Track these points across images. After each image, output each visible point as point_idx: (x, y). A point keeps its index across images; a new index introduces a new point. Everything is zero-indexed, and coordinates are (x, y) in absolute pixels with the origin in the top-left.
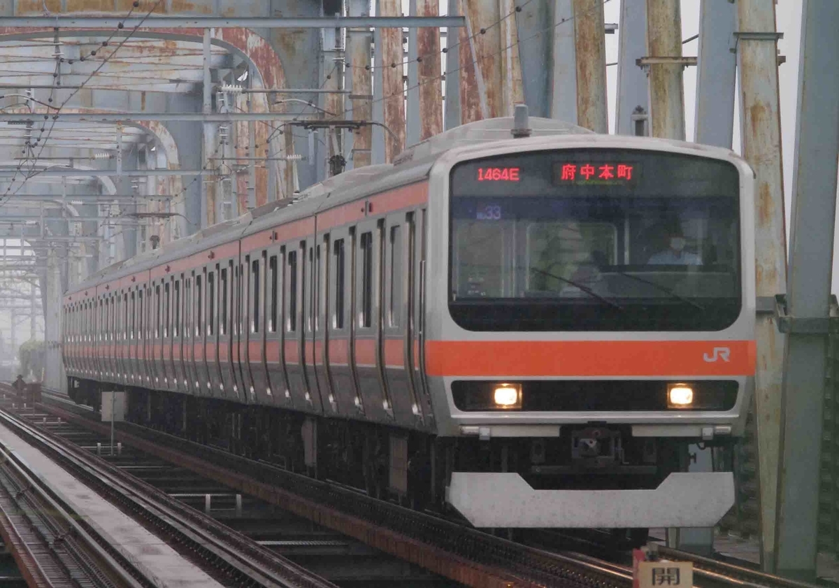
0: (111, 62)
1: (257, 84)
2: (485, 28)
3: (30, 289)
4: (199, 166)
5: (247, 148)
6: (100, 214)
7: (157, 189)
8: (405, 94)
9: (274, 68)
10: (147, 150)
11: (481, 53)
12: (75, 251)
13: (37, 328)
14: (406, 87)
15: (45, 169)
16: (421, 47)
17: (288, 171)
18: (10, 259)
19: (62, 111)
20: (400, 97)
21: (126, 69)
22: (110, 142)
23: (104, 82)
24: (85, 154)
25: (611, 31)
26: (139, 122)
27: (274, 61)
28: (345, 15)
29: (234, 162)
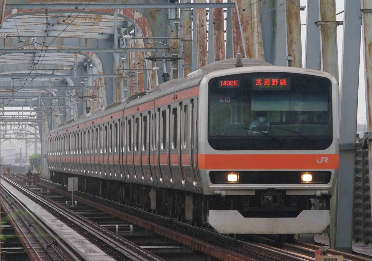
0: (72, 25)
1: (139, 35)
2: (245, 8)
3: (34, 130)
4: (112, 73)
5: (134, 64)
6: (67, 95)
7: (93, 83)
8: (208, 39)
9: (147, 27)
10: (88, 66)
11: (242, 20)
12: (55, 112)
13: (37, 148)
14: (208, 36)
15: (41, 74)
16: (214, 17)
17: (153, 76)
18: (25, 116)
19: (49, 48)
20: (205, 40)
21: (79, 28)
22: (71, 62)
23: (68, 34)
24: (60, 68)
25: (303, 9)
26: (84, 53)
27: (147, 24)
28: (179, 3)
29: (129, 71)
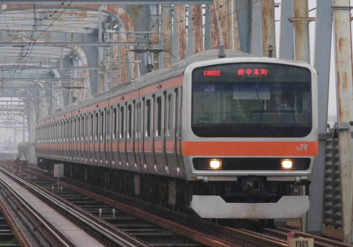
0: (58, 20)
1: (122, 30)
2: (222, 5)
3: (22, 119)
4: (97, 65)
5: (117, 57)
6: (53, 86)
7: (78, 75)
8: (187, 34)
9: (129, 23)
10: (73, 59)
11: (220, 16)
12: (42, 103)
13: (26, 136)
14: (187, 31)
15: (29, 66)
16: (194, 13)
17: (135, 68)
18: (14, 106)
19: (37, 42)
20: (185, 35)
21: (65, 23)
22: (57, 55)
23: (55, 29)
24: (47, 60)
25: (278, 6)
26: (70, 46)
27: (129, 19)
29: (112, 64)
